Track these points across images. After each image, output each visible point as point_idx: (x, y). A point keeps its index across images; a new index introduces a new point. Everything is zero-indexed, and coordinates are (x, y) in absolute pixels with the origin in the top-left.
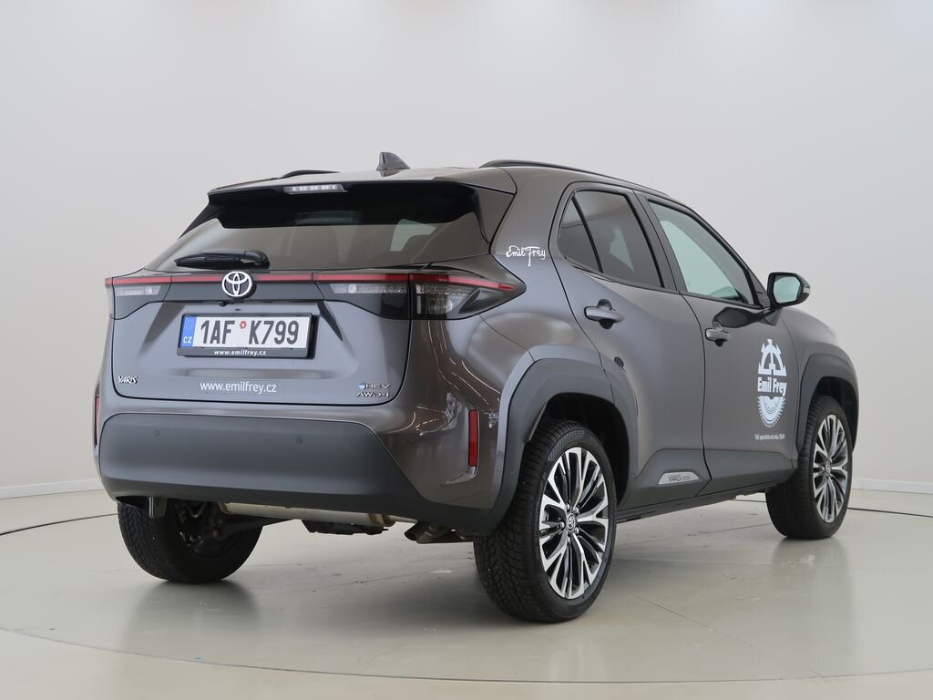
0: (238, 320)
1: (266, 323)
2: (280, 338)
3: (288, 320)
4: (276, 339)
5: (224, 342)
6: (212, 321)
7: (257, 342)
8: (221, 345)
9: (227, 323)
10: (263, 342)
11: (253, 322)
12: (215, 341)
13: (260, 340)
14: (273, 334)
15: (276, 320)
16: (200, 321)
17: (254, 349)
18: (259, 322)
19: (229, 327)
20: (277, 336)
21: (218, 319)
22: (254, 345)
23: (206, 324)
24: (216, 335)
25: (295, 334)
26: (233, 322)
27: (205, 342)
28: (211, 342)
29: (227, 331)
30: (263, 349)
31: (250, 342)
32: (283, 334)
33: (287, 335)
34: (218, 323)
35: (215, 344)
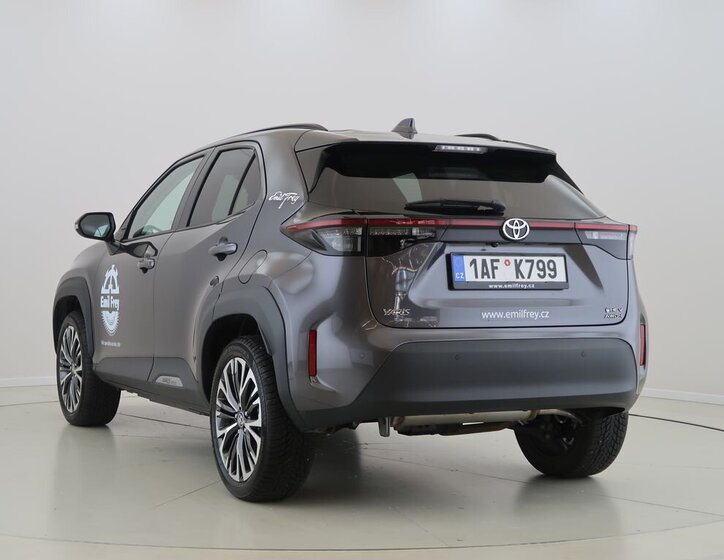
1: (527, 261)
2: (542, 273)
3: (546, 259)
4: (539, 275)
5: (494, 277)
6: (479, 259)
7: (523, 277)
8: (491, 280)
9: (492, 261)
10: (529, 277)
12: (486, 277)
13: (526, 275)
15: (536, 259)
16: (467, 259)
18: (521, 261)
19: (495, 264)
21: (484, 257)
22: (520, 280)
23: (474, 262)
25: (554, 270)
26: (498, 261)
27: (477, 277)
28: (483, 277)
29: (494, 268)
31: (517, 277)
32: (544, 270)
33: (548, 271)
34: (484, 262)
35: (486, 279)
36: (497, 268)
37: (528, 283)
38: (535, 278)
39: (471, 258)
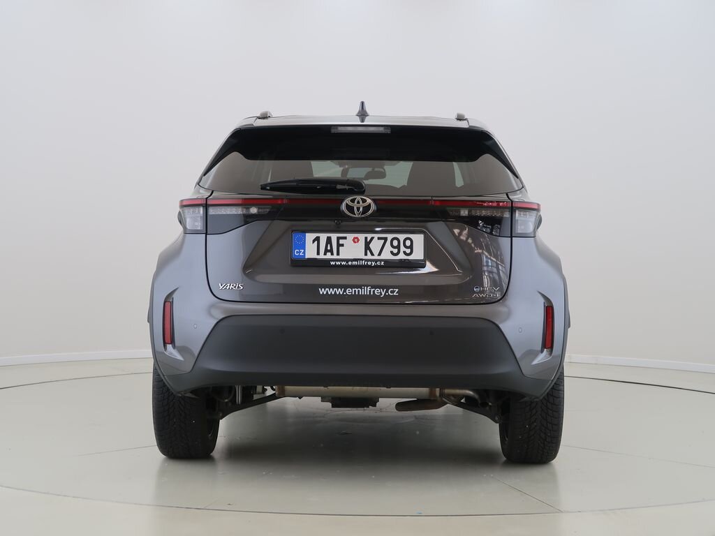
0: (350, 236)
2: (395, 251)
4: (392, 252)
5: (338, 254)
7: (372, 254)
8: (335, 256)
11: (366, 238)
12: (329, 254)
13: (376, 252)
14: (388, 247)
15: (390, 236)
16: (310, 237)
17: (371, 260)
19: (341, 242)
20: (392, 249)
22: (369, 256)
24: (329, 248)
25: (411, 247)
26: (345, 238)
28: (325, 254)
30: (381, 261)
32: (398, 247)
33: (402, 249)
36: (342, 245)
37: (376, 261)
38: (386, 255)
39: (314, 235)
